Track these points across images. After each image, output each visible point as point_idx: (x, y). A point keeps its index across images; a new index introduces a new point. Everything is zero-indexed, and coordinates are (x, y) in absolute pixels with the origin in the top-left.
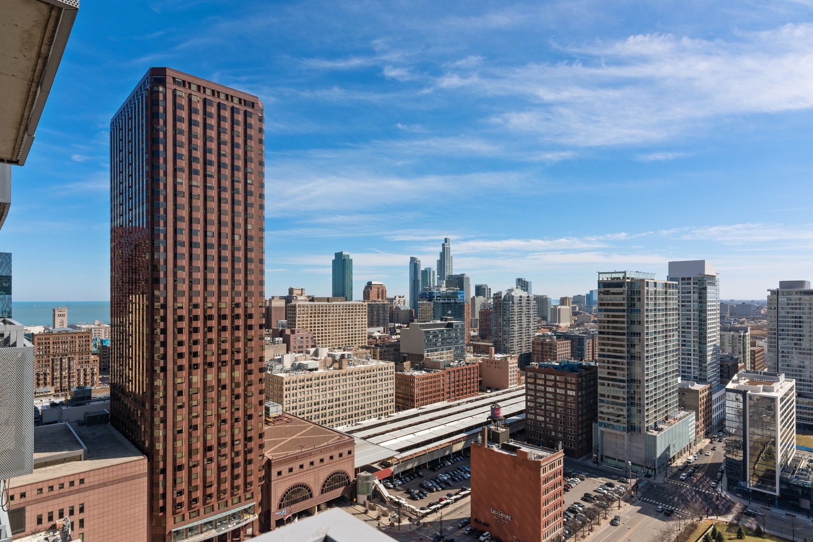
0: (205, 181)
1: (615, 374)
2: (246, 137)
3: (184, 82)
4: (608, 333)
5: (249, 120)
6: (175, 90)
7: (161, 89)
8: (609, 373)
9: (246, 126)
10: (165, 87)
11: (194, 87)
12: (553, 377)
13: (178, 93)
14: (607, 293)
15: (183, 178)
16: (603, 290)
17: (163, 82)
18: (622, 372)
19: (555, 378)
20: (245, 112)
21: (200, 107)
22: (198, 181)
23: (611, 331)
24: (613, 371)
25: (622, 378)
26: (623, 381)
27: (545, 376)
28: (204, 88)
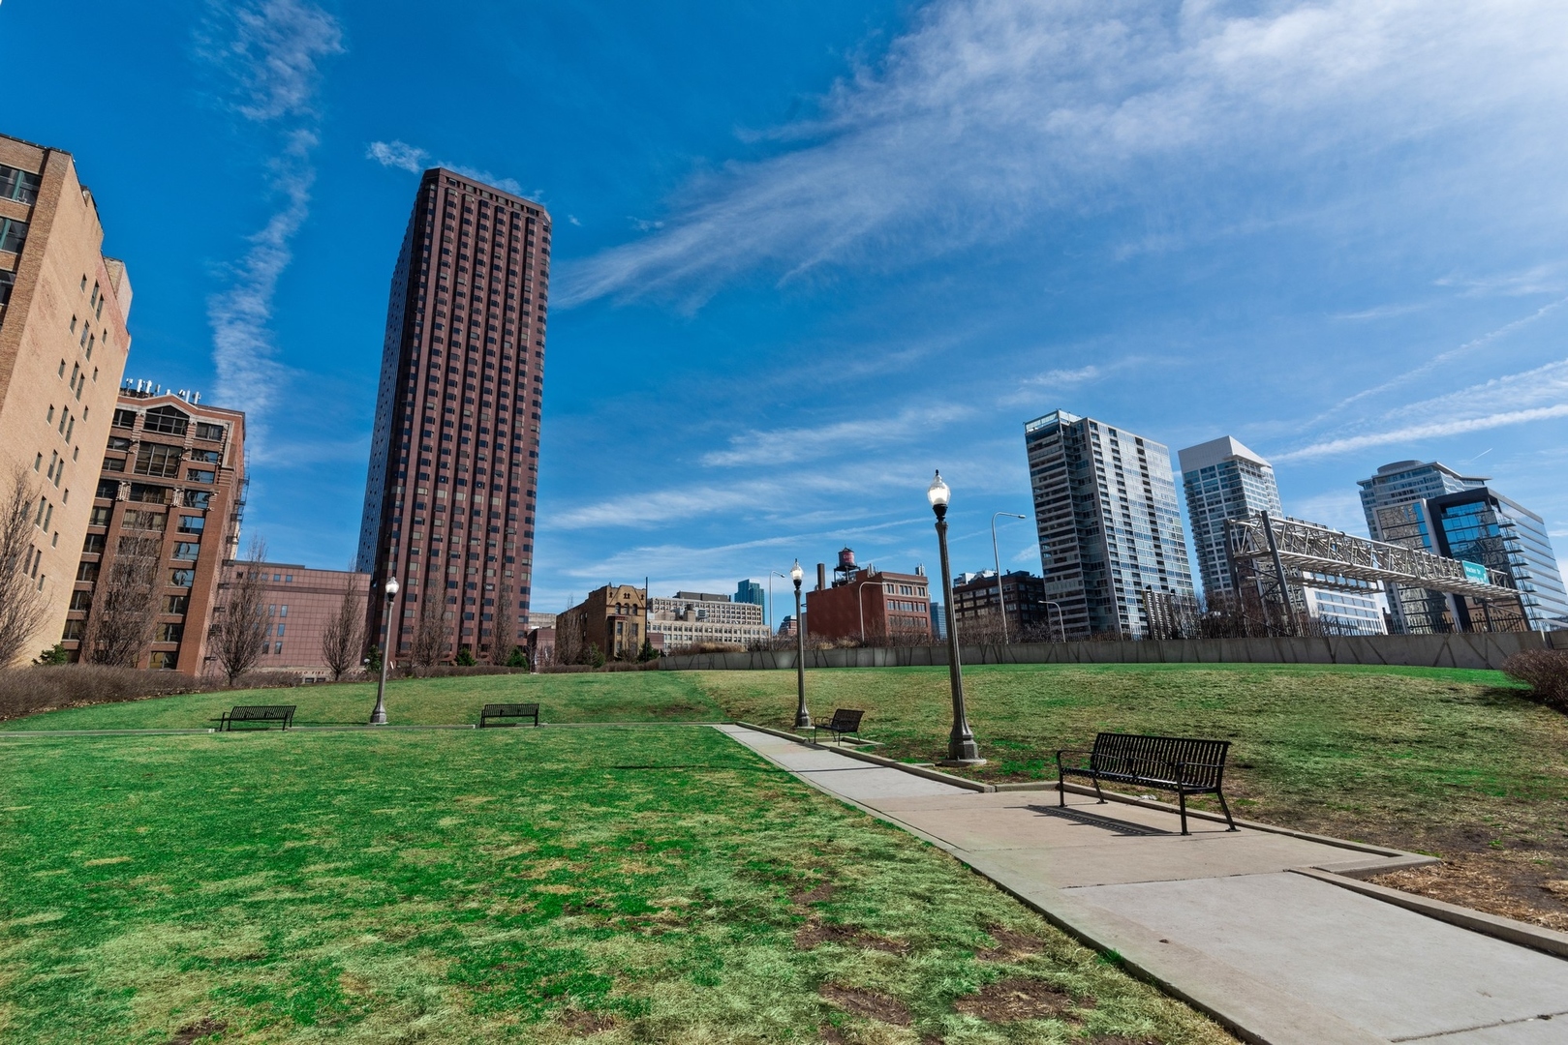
0: (473, 281)
1: (1064, 559)
2: (527, 243)
3: (459, 183)
4: (1048, 503)
5: (530, 226)
6: (447, 190)
7: (432, 187)
8: (1057, 561)
9: (528, 232)
10: (437, 186)
11: (469, 189)
12: (984, 592)
13: (450, 191)
14: (1040, 446)
15: (448, 273)
16: (1033, 444)
17: (436, 182)
18: (1073, 553)
19: (988, 592)
20: (527, 219)
21: (474, 207)
22: (465, 278)
23: (1051, 497)
24: (1061, 556)
25: (1074, 562)
26: (1076, 566)
27: (974, 594)
28: (481, 191)
